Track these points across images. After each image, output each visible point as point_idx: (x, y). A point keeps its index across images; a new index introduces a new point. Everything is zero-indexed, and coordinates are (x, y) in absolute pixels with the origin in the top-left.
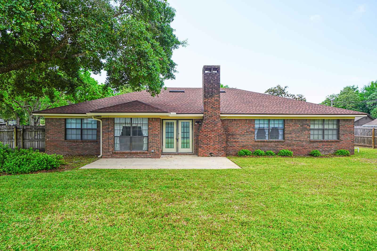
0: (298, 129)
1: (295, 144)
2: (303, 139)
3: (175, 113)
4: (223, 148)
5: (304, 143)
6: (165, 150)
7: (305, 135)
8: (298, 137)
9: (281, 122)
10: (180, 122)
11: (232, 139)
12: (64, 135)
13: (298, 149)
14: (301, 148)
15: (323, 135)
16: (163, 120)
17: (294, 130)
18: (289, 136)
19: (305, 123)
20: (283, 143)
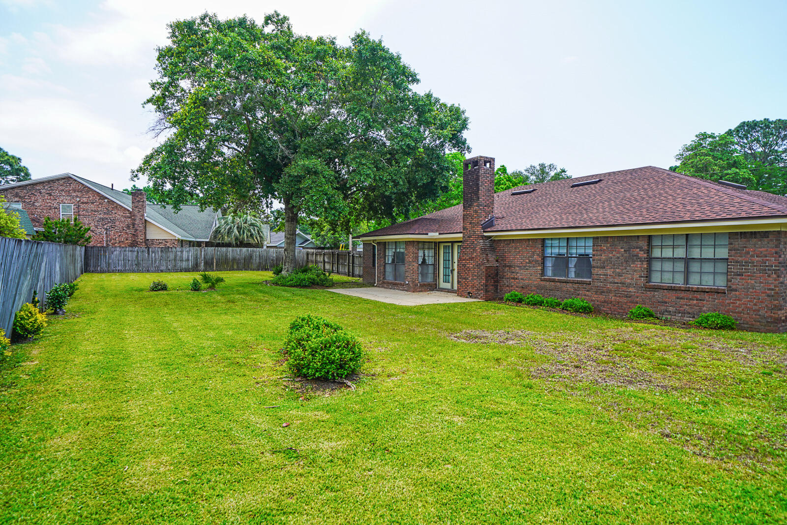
0: (618, 258)
1: (611, 290)
2: (629, 281)
3: (437, 234)
4: (482, 285)
5: (630, 290)
6: (443, 285)
7: (635, 271)
8: (620, 275)
9: (590, 243)
10: (456, 246)
11: (509, 274)
12: (372, 261)
13: (618, 302)
14: (624, 300)
15: (687, 273)
16: (439, 242)
17: (609, 260)
18: (601, 271)
19: (634, 244)
20: (588, 287)
